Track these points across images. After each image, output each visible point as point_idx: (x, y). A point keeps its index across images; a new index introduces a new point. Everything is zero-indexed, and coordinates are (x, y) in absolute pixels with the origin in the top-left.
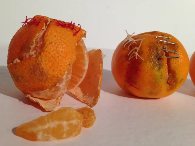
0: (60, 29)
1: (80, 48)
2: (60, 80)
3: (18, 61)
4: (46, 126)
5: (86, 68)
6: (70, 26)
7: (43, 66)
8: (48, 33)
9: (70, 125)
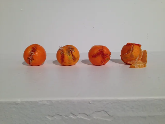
0: (136, 46)
1: (140, 50)
2: (137, 58)
3: (127, 54)
4: (137, 65)
5: (142, 55)
6: (138, 45)
7: (133, 54)
8: (134, 47)
9: (141, 65)
